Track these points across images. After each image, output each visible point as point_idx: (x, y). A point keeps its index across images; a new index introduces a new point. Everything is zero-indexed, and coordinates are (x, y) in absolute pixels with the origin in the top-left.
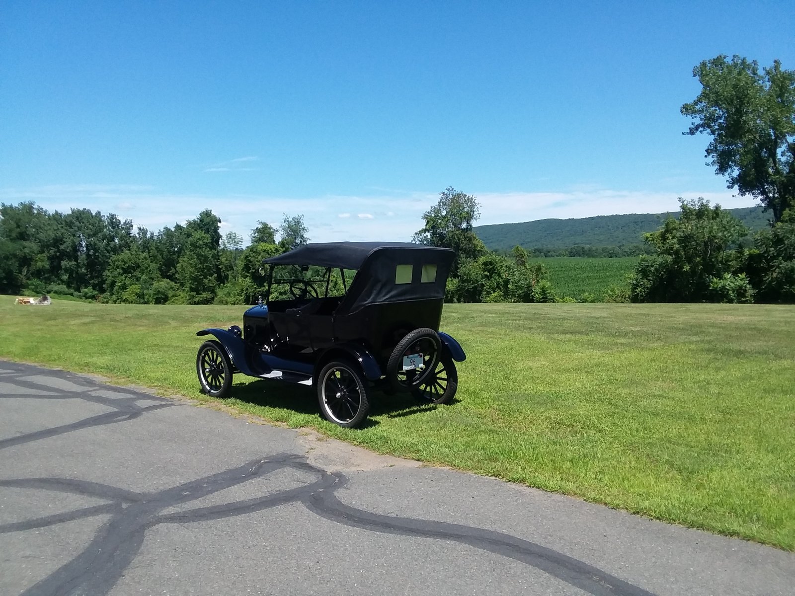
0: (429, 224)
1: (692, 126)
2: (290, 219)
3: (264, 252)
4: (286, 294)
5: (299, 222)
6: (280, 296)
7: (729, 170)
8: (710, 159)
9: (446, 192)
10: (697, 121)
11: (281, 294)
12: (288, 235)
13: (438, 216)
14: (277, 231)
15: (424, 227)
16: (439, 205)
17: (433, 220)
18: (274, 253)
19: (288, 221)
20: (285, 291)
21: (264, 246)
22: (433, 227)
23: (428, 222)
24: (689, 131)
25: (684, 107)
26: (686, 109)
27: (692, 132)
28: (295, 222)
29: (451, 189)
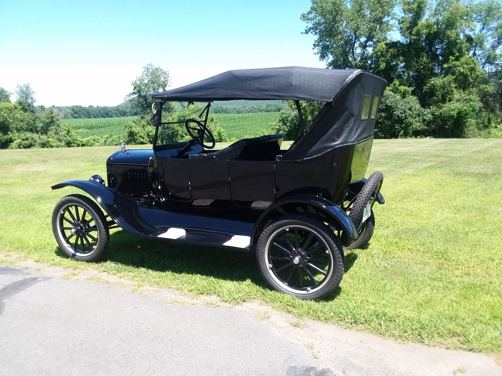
0: (136, 89)
1: (307, 28)
2: (21, 85)
3: (5, 108)
4: (27, 140)
5: (28, 88)
6: (23, 142)
7: (327, 58)
8: (316, 50)
9: (148, 66)
10: (310, 25)
11: (23, 140)
12: (21, 97)
13: (142, 83)
14: (12, 94)
15: (133, 91)
16: (143, 76)
17: (139, 86)
18: (14, 109)
19: (20, 87)
20: (27, 138)
21: (5, 105)
22: (139, 92)
23: (135, 88)
24: (305, 32)
25: (302, 15)
26: (304, 17)
27: (307, 32)
28: (26, 87)
29: (151, 65)
